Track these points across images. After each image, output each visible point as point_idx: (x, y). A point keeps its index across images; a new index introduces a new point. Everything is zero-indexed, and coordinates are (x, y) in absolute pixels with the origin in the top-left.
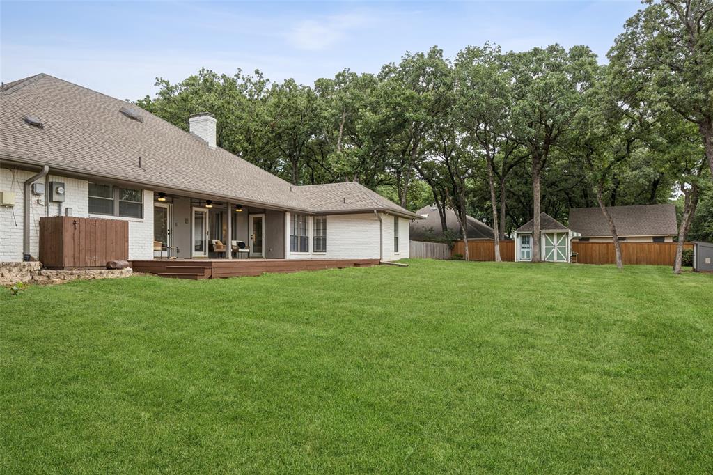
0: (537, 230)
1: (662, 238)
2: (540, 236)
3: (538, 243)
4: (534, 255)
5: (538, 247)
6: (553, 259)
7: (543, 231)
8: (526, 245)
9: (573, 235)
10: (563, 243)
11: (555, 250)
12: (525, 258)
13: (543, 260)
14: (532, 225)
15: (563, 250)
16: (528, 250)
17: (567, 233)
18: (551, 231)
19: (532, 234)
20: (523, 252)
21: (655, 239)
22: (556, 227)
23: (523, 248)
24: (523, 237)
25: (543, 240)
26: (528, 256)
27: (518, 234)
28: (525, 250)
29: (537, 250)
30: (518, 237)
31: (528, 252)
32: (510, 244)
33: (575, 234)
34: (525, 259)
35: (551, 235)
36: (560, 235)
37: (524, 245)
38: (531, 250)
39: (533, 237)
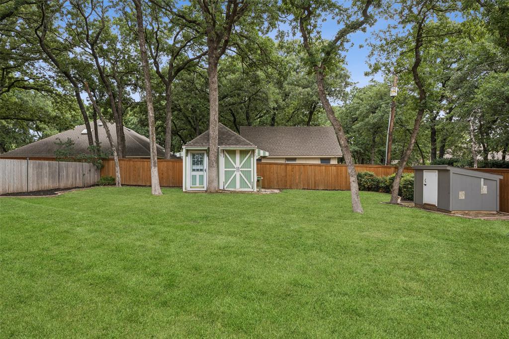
0: (214, 146)
1: (329, 159)
2: (218, 155)
3: (215, 164)
4: (210, 182)
5: (215, 169)
6: (235, 187)
7: (221, 148)
8: (199, 167)
9: (259, 153)
10: (247, 165)
11: (238, 174)
12: (198, 185)
13: (221, 188)
14: (208, 138)
15: (247, 174)
16: (201, 173)
17: (253, 151)
18: (232, 148)
19: (208, 151)
20: (194, 177)
21: (322, 159)
22: (238, 142)
23: (194, 170)
24: (193, 155)
25: (222, 160)
26: (201, 182)
27: (187, 151)
28: (198, 174)
29: (214, 174)
30: (187, 155)
31: (201, 177)
32: (177, 165)
33: (262, 153)
34: (198, 187)
35: (232, 153)
36: (243, 153)
37: (195, 167)
38: (205, 174)
39: (208, 156)
